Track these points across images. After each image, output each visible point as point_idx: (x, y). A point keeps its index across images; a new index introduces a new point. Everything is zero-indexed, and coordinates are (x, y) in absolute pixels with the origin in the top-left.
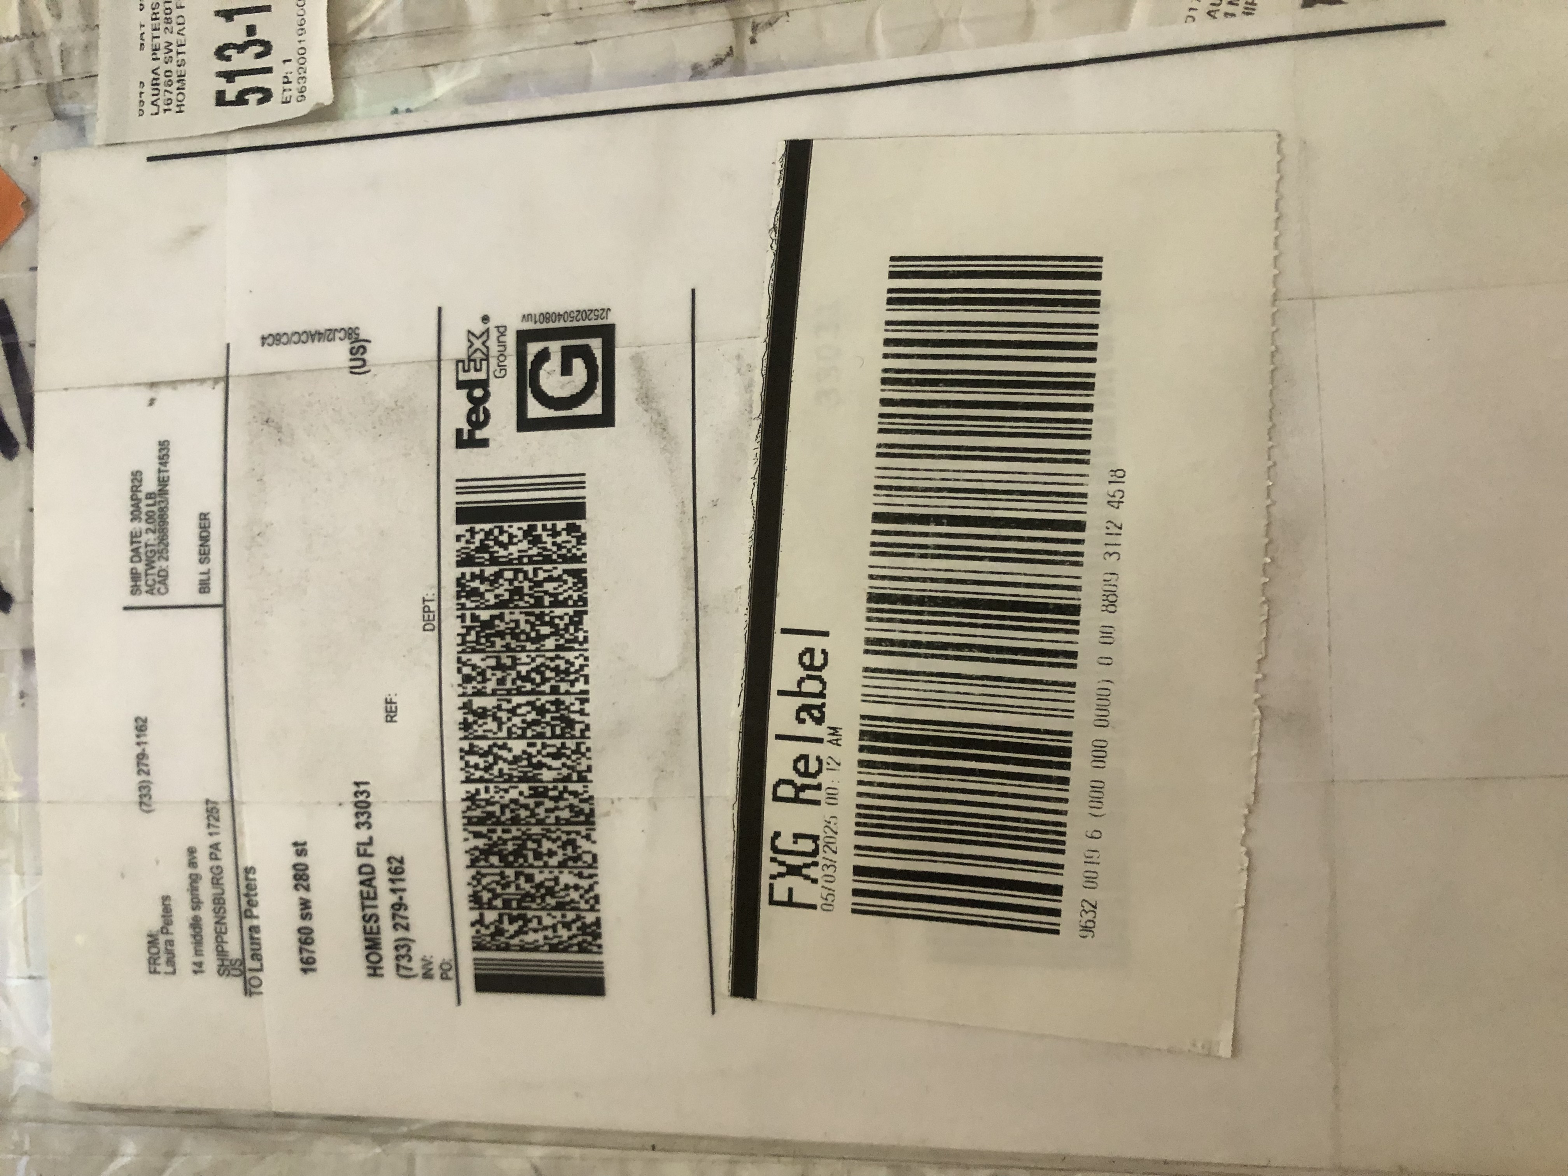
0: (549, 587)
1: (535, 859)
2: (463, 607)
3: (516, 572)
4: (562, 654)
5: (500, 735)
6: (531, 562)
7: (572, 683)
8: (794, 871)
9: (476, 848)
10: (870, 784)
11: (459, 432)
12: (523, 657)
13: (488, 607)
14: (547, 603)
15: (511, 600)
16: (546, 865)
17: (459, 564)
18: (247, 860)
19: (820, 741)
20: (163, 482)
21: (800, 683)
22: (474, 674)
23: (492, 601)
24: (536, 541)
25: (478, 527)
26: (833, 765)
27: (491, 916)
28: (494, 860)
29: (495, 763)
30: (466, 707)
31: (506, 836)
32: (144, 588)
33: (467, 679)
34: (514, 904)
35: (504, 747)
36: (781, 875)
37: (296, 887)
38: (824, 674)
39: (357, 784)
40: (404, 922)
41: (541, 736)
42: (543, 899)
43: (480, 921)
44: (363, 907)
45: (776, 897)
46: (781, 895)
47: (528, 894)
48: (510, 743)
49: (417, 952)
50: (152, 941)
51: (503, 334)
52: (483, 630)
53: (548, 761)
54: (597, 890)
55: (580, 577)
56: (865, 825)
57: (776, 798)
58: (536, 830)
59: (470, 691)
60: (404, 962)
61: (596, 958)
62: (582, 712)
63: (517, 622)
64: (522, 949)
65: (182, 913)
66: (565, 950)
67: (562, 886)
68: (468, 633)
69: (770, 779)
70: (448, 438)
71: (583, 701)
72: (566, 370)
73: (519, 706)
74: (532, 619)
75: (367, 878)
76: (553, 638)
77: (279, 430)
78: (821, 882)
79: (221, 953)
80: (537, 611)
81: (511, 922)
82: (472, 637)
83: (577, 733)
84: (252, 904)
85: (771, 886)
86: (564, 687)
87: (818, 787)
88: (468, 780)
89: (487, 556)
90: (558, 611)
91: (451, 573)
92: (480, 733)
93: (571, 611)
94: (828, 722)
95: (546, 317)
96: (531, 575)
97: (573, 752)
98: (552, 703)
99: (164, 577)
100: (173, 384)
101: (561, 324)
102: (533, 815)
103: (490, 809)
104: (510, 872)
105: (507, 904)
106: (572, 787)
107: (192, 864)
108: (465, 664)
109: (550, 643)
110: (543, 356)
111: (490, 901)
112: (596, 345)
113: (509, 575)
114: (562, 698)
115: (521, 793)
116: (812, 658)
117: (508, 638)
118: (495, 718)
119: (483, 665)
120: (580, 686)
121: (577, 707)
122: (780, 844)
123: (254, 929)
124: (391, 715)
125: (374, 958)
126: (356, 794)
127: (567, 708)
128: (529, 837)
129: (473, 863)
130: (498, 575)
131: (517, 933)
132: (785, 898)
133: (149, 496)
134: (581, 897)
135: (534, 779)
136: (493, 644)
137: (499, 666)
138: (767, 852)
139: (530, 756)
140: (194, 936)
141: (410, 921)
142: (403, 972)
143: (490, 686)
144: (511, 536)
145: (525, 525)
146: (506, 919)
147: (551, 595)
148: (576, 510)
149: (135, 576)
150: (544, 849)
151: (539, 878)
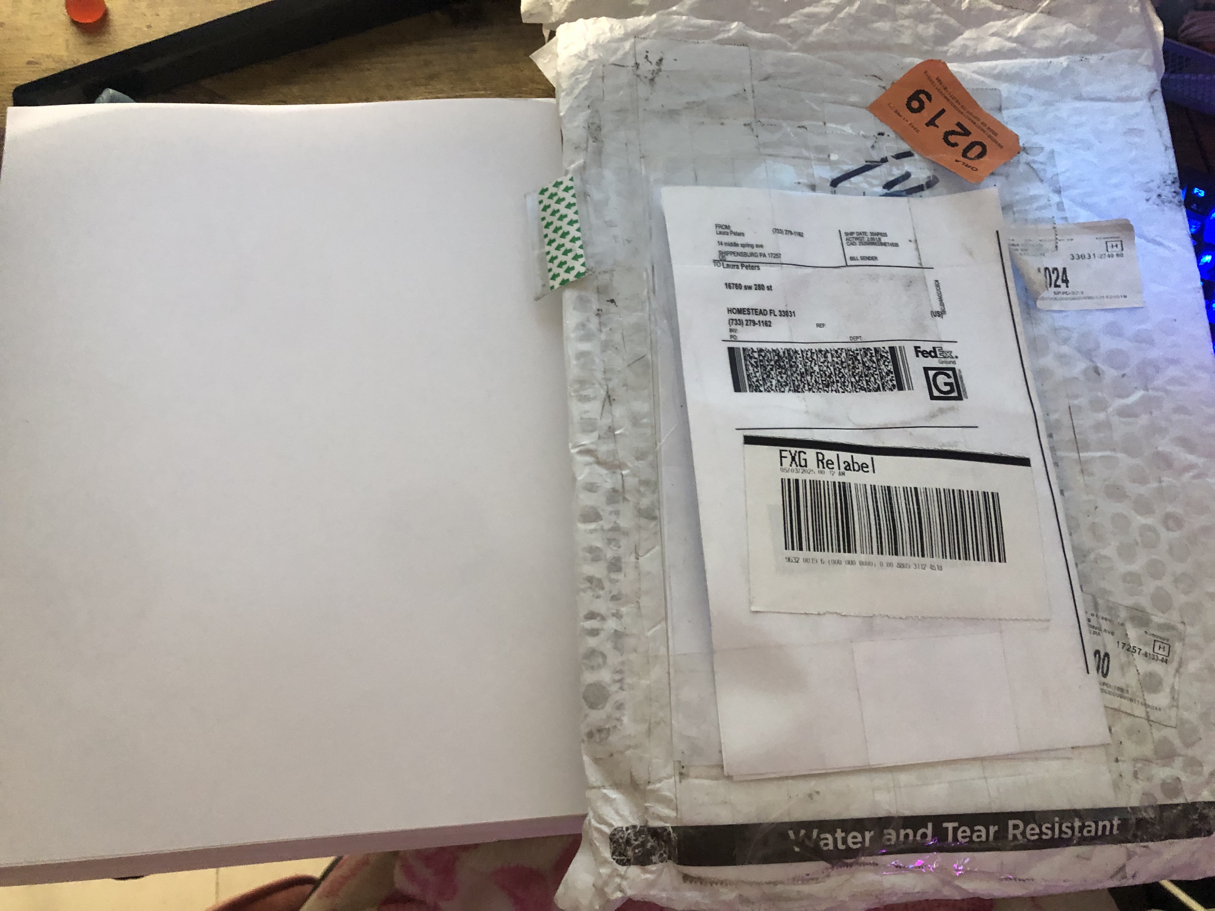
0: (872, 379)
1: (779, 372)
2: (861, 350)
3: (875, 368)
4: (850, 384)
5: (819, 363)
6: (880, 372)
7: (841, 387)
8: (793, 459)
9: (779, 352)
10: (828, 485)
11: (919, 347)
12: (847, 371)
13: (862, 359)
14: (867, 378)
15: (866, 366)
16: (777, 375)
17: (875, 349)
18: (762, 267)
19: (839, 469)
20: (885, 244)
21: (857, 463)
22: (839, 354)
23: (864, 360)
24: (888, 374)
25: (889, 354)
26: (832, 473)
27: (756, 355)
28: (776, 358)
29: (810, 361)
30: (827, 351)
31: (785, 363)
32: (848, 237)
33: (836, 352)
34: (762, 363)
35: (815, 364)
36: (791, 454)
37: (755, 285)
38: (861, 471)
39: (794, 312)
40: (749, 323)
41: (822, 376)
42: (766, 374)
43: (753, 351)
44: (752, 309)
45: (783, 452)
46: (784, 454)
47: (766, 369)
48: (817, 366)
49: (738, 327)
50: (727, 227)
51: (953, 363)
52: (854, 357)
53: (813, 378)
54: (772, 392)
55: (877, 390)
56: (813, 483)
57: (817, 453)
58: (789, 373)
59: (833, 352)
60: (734, 322)
61: (748, 389)
62: (832, 390)
63: (858, 368)
64: (746, 365)
65: (739, 240)
66: (748, 380)
67: (771, 380)
68: (852, 352)
69: (824, 452)
70: (917, 344)
71: (836, 391)
72: (946, 384)
73: (830, 369)
74: (860, 374)
75: (762, 312)
76: (855, 380)
77: (909, 286)
78: (791, 468)
79: (727, 253)
80: (863, 375)
81: (755, 362)
82: (851, 353)
83: (825, 389)
84: (747, 267)
85: (786, 451)
86: (839, 384)
87: (824, 468)
88: (802, 351)
89: (879, 358)
90: (865, 383)
91: (872, 346)
92: (819, 356)
93: (865, 387)
94: (846, 472)
95: (961, 377)
96: (876, 373)
97: (818, 387)
98: (833, 381)
99: (853, 244)
100: (917, 249)
101: (960, 383)
102: (794, 372)
103: (794, 357)
104: (773, 363)
105: (761, 361)
106: (806, 386)
107: (757, 246)
108: (841, 351)
109: (853, 380)
110: (949, 376)
111: (762, 355)
112: (955, 394)
113: (874, 365)
114: (835, 384)
115: (801, 369)
116: (865, 467)
117: (852, 365)
118: (825, 361)
119: (842, 357)
120: (841, 390)
121: (833, 388)
122: (802, 454)
123: (738, 267)
124: (819, 325)
125: (735, 311)
126: (790, 312)
127: (832, 386)
128: (786, 371)
129: (773, 350)
130: (874, 362)
131: (751, 363)
132: (783, 455)
133: (880, 239)
134: (769, 387)
135: (807, 374)
136: (850, 360)
137: (842, 362)
138: (798, 449)
139: (814, 372)
140: (731, 243)
141: (749, 326)
142: (731, 321)
143: (835, 359)
144: (887, 366)
145: (892, 370)
146: (756, 360)
147: (870, 380)
148: (901, 388)
149: (852, 233)
150: (783, 375)
151: (772, 373)
